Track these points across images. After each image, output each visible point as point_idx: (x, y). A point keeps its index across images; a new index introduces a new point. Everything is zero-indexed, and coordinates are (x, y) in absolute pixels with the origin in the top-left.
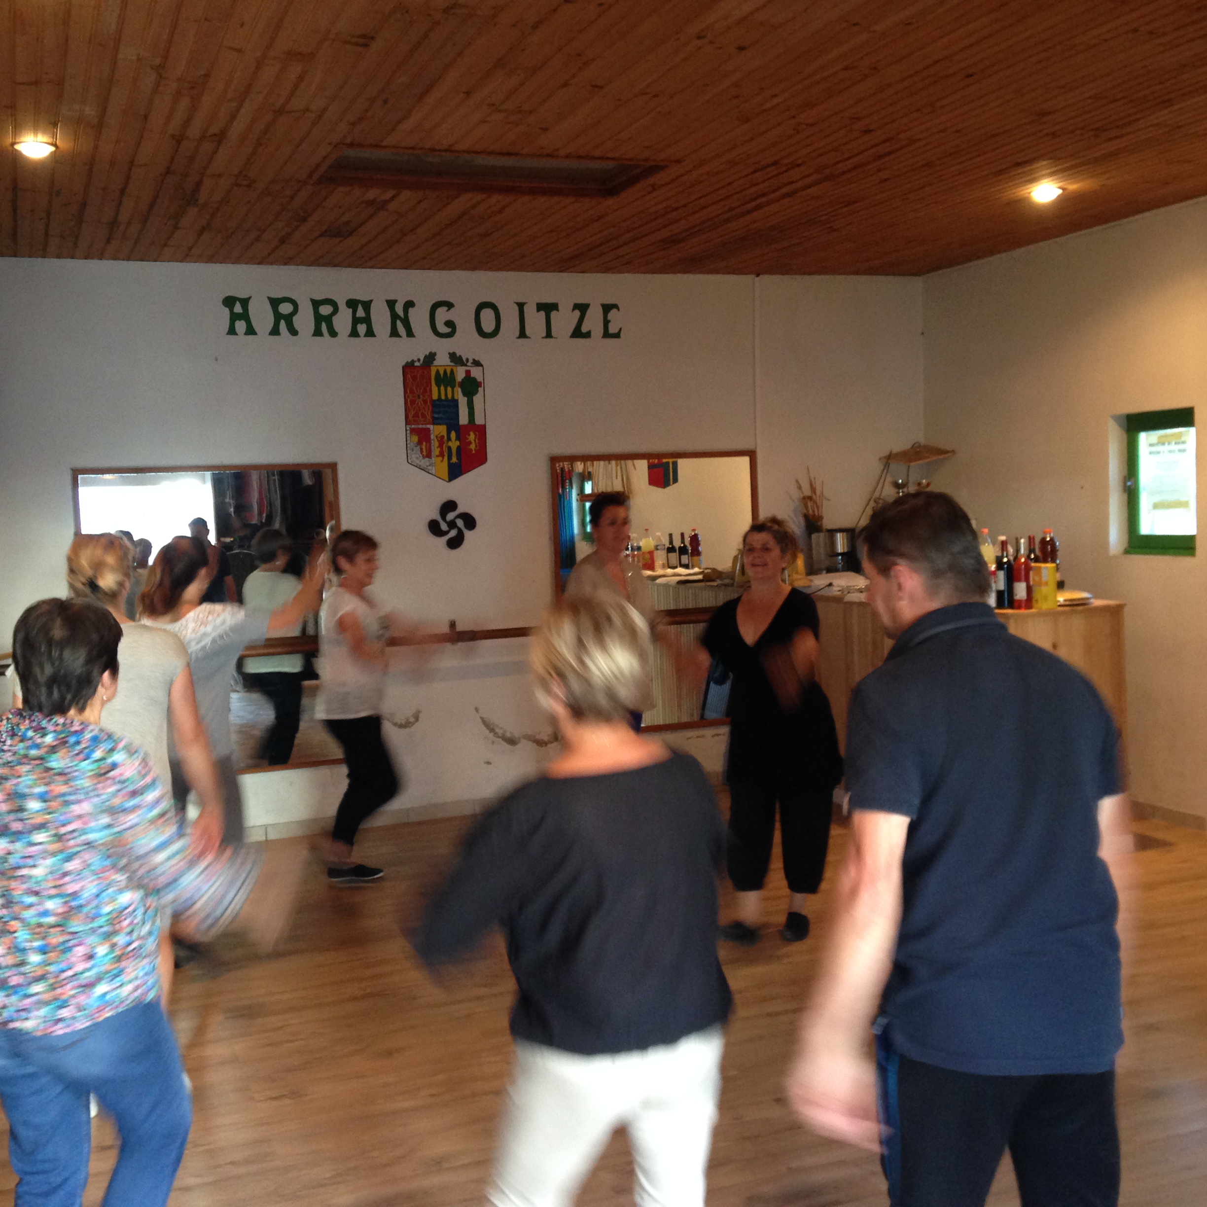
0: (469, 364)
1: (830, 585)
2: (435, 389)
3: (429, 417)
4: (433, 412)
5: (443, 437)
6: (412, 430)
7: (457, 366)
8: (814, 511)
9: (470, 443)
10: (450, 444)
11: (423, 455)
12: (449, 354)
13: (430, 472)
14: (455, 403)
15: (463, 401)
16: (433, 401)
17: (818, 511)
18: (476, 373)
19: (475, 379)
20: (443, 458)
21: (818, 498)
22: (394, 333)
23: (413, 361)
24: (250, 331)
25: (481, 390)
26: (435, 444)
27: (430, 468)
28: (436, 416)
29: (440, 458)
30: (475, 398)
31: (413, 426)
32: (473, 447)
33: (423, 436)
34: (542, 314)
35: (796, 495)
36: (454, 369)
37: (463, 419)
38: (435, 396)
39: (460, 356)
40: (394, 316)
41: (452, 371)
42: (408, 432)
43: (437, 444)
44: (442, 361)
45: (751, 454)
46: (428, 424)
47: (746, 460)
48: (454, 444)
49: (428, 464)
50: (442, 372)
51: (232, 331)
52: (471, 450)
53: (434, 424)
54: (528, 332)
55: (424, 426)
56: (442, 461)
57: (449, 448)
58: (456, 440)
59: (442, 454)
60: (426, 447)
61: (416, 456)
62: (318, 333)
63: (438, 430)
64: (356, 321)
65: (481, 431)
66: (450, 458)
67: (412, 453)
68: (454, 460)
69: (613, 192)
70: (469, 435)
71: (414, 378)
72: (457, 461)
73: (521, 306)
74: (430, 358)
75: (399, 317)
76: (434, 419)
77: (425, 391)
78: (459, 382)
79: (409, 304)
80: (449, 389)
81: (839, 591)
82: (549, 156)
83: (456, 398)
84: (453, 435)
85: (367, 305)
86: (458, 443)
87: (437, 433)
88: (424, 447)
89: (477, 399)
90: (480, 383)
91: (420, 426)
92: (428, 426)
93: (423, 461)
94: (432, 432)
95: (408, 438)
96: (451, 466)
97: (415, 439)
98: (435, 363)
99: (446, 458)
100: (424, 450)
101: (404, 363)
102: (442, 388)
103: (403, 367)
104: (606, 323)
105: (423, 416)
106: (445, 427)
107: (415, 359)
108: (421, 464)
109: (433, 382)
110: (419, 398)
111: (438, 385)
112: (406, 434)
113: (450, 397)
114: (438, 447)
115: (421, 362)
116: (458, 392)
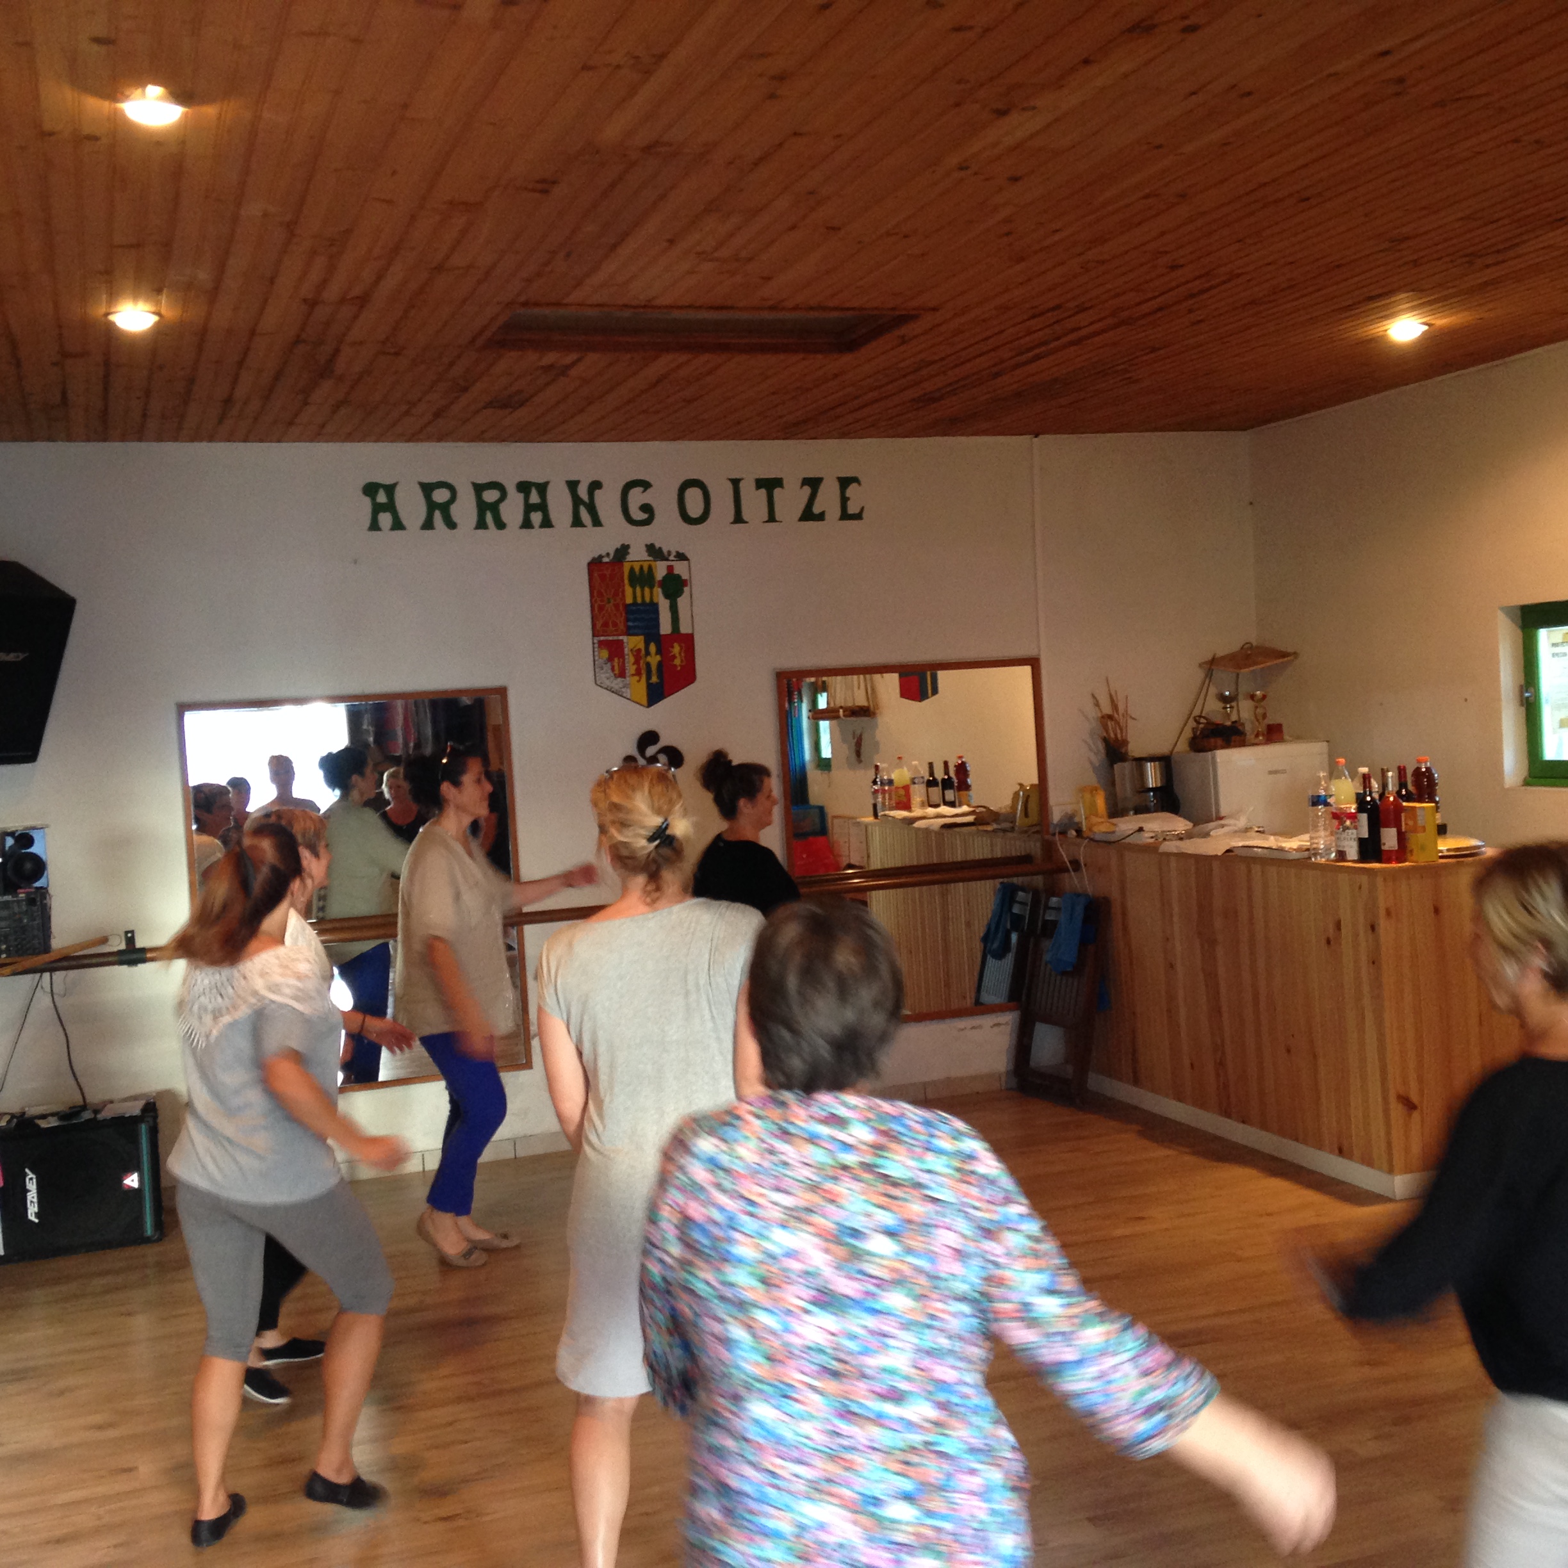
0: (671, 558)
1: (1141, 829)
2: (628, 590)
3: (622, 627)
4: (627, 620)
5: (639, 650)
6: (601, 643)
7: (656, 561)
8: (1116, 735)
9: (674, 657)
10: (649, 659)
11: (615, 674)
12: (647, 546)
13: (624, 695)
14: (654, 608)
15: (664, 605)
16: (626, 606)
17: (1122, 732)
18: (680, 568)
19: (679, 576)
20: (640, 678)
21: (1121, 717)
22: (577, 522)
23: (601, 557)
24: (398, 525)
25: (686, 589)
26: (630, 659)
27: (623, 690)
28: (630, 624)
29: (637, 678)
30: (680, 600)
31: (602, 638)
32: (677, 662)
33: (615, 651)
34: (763, 492)
35: (1093, 713)
36: (653, 564)
37: (665, 628)
38: (629, 600)
39: (660, 548)
40: (577, 501)
41: (650, 568)
42: (596, 645)
43: (632, 659)
44: (638, 555)
45: (1033, 662)
46: (621, 635)
47: (1027, 669)
48: (654, 660)
49: (621, 685)
50: (637, 569)
51: (374, 526)
52: (675, 666)
53: (628, 634)
54: (745, 517)
55: (615, 638)
56: (639, 681)
57: (648, 665)
58: (657, 653)
59: (638, 673)
60: (618, 662)
61: (606, 675)
62: (481, 525)
63: (633, 642)
64: (529, 508)
65: (688, 642)
66: (649, 677)
67: (601, 672)
68: (654, 679)
69: (851, 346)
70: (673, 647)
71: (603, 578)
72: (658, 681)
73: (736, 482)
74: (623, 551)
75: (582, 502)
76: (628, 628)
77: (616, 594)
78: (659, 581)
79: (595, 485)
80: (647, 590)
81: (1152, 837)
82: (772, 308)
83: (655, 601)
84: (653, 648)
85: (542, 488)
86: (658, 658)
87: (631, 646)
88: (616, 665)
89: (682, 602)
90: (686, 581)
91: (611, 638)
92: (621, 638)
93: (615, 682)
94: (625, 644)
95: (596, 653)
96: (650, 686)
97: (605, 654)
98: (629, 558)
99: (644, 677)
100: (616, 668)
102: (638, 589)
103: (589, 564)
104: (844, 500)
105: (615, 625)
106: (641, 638)
107: (604, 554)
108: (613, 685)
109: (626, 581)
110: (609, 602)
111: (633, 586)
112: (594, 648)
113: (647, 600)
114: (634, 664)
115: (612, 556)
116: (658, 593)
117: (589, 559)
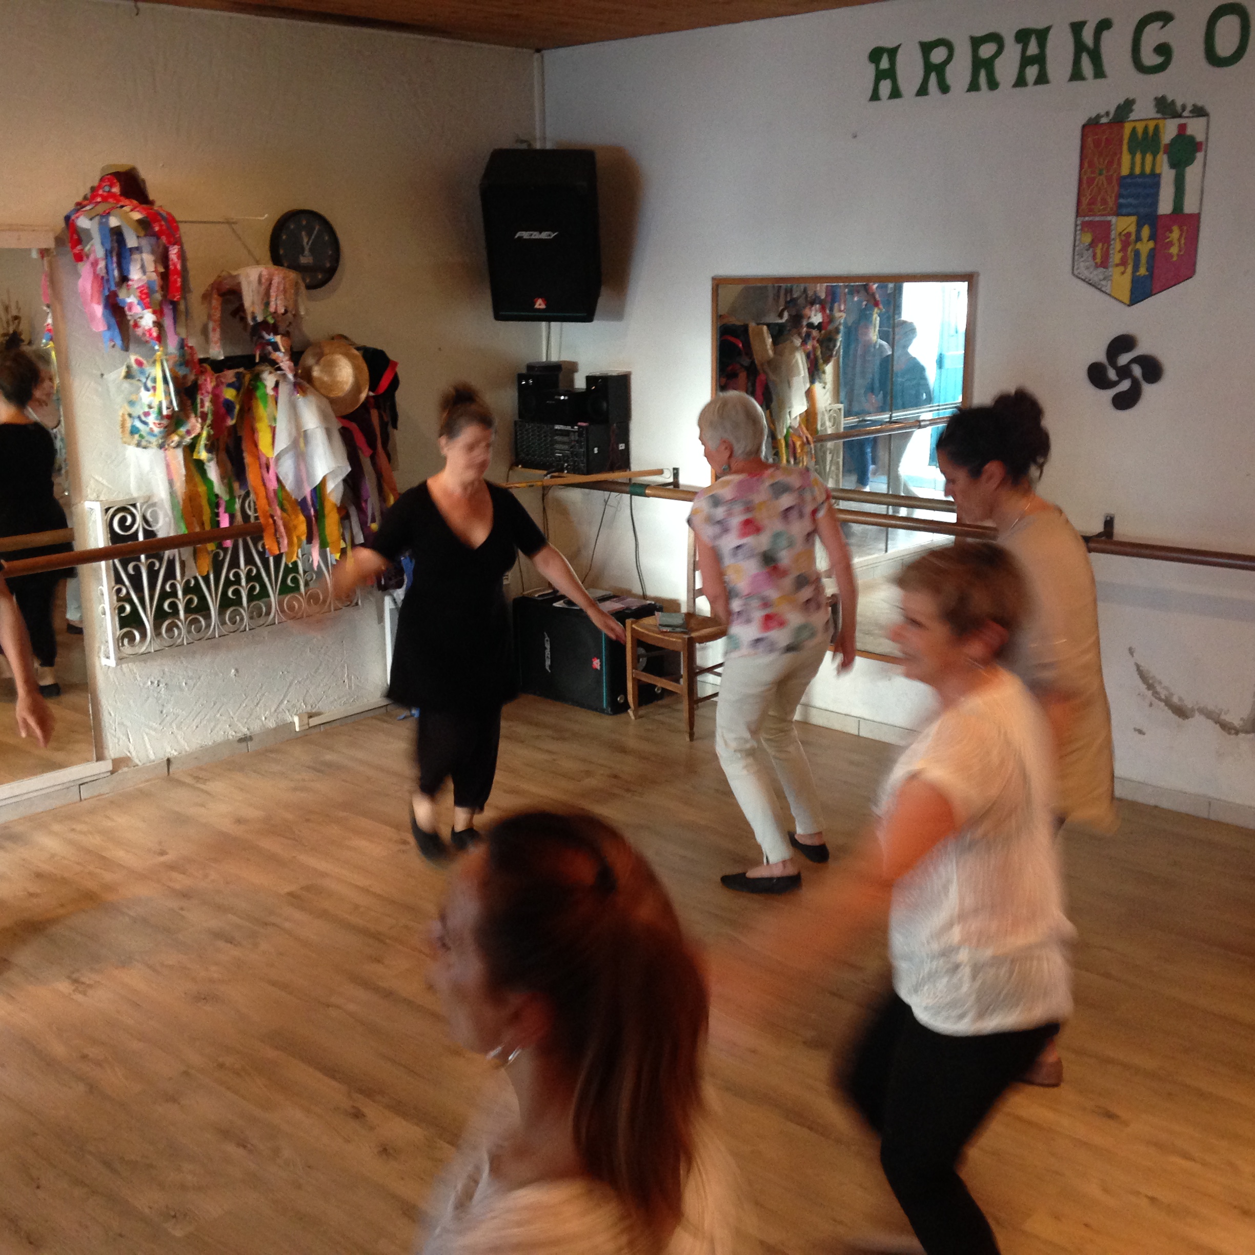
0: (1186, 114)
2: (1126, 158)
3: (1111, 202)
4: (1120, 196)
5: (1129, 235)
6: (1084, 224)
7: (1165, 119)
9: (1171, 244)
10: (1139, 245)
11: (1096, 263)
12: (1156, 98)
13: (1103, 289)
14: (1154, 179)
15: (1168, 177)
16: (1121, 179)
18: (1195, 127)
19: (1192, 139)
20: (1126, 269)
22: (1076, 75)
23: (1099, 117)
24: (896, 93)
25: (1200, 156)
26: (1117, 245)
27: (1104, 283)
28: (1121, 201)
29: (1122, 269)
30: (1188, 170)
31: (1087, 219)
32: (1174, 250)
33: (1099, 234)
36: (1161, 123)
37: (1165, 207)
39: (1174, 100)
40: (1079, 48)
41: (1157, 128)
42: (1079, 228)
43: (1119, 246)
44: (1144, 111)
46: (1109, 215)
48: (1145, 247)
49: (1101, 277)
50: (1140, 131)
51: (875, 96)
52: (1171, 256)
53: (1118, 214)
55: (1103, 218)
57: (1137, 254)
58: (1149, 240)
59: (1123, 263)
60: (1102, 249)
61: (1084, 267)
62: (974, 86)
63: (1124, 224)
64: (1025, 62)
65: (1192, 224)
66: (1136, 267)
67: (1082, 259)
68: (1143, 271)
70: (1171, 231)
71: (1097, 143)
72: (1147, 273)
74: (1126, 107)
75: (1085, 48)
76: (1120, 206)
77: (1111, 163)
78: (1166, 145)
79: (1104, 25)
80: (1149, 158)
83: (1158, 171)
84: (1146, 232)
85: (1043, 35)
86: (1151, 244)
87: (1120, 229)
88: (1099, 252)
89: (1193, 171)
90: (1200, 144)
91: (1097, 219)
92: (1109, 218)
93: (1095, 273)
94: (1113, 227)
95: (1078, 237)
96: (1135, 280)
97: (1087, 238)
98: (1133, 116)
99: (1129, 269)
100: (1098, 255)
101: (1083, 122)
102: (1138, 157)
103: (1084, 127)
105: (1104, 201)
106: (1133, 219)
107: (1103, 112)
108: (1091, 276)
109: (1125, 147)
110: (1100, 174)
111: (1132, 152)
112: (1076, 231)
113: (1148, 170)
114: (1119, 252)
115: (1111, 116)
116: (1163, 162)
117: (1083, 121)
